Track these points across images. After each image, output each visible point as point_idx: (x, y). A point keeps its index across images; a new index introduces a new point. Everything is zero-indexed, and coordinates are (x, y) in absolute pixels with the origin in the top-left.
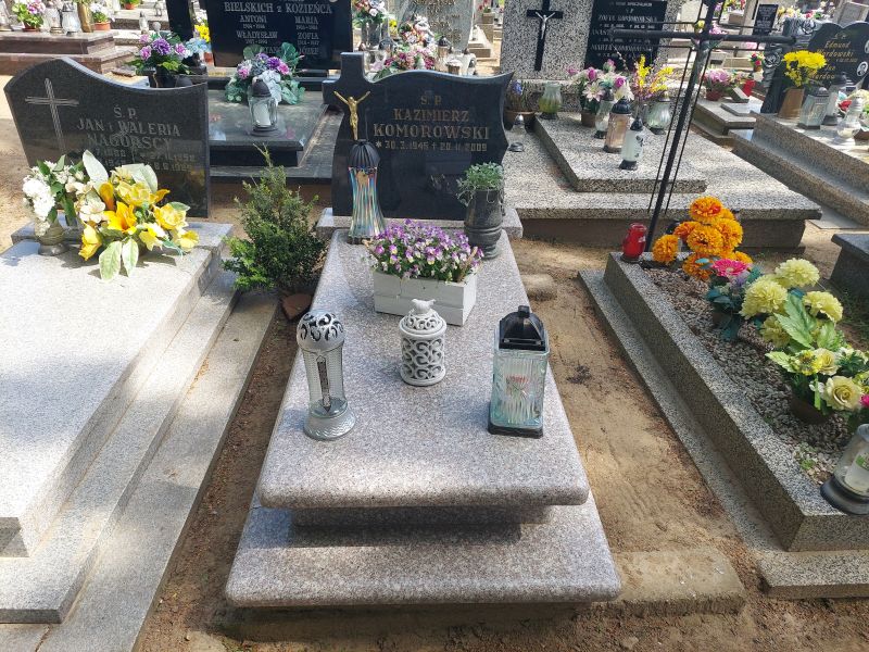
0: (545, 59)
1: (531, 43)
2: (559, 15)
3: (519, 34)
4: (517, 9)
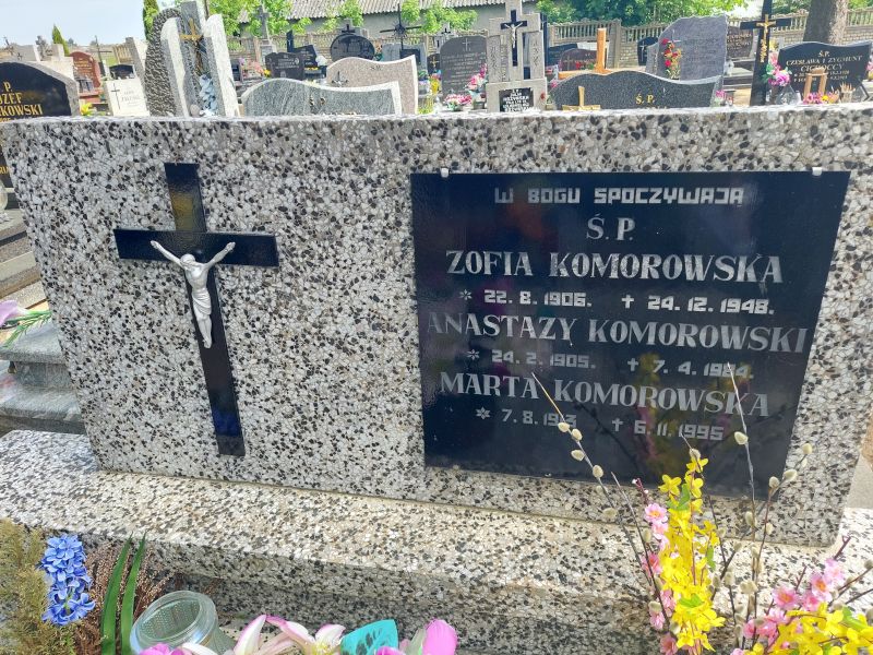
0: (249, 416)
1: (178, 356)
2: (257, 251)
3: (116, 324)
4: (74, 226)
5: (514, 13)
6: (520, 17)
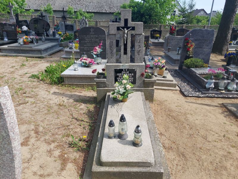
5: (126, 21)
6: (131, 23)
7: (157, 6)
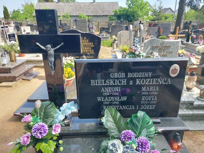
5: (140, 21)
7: (138, 10)
